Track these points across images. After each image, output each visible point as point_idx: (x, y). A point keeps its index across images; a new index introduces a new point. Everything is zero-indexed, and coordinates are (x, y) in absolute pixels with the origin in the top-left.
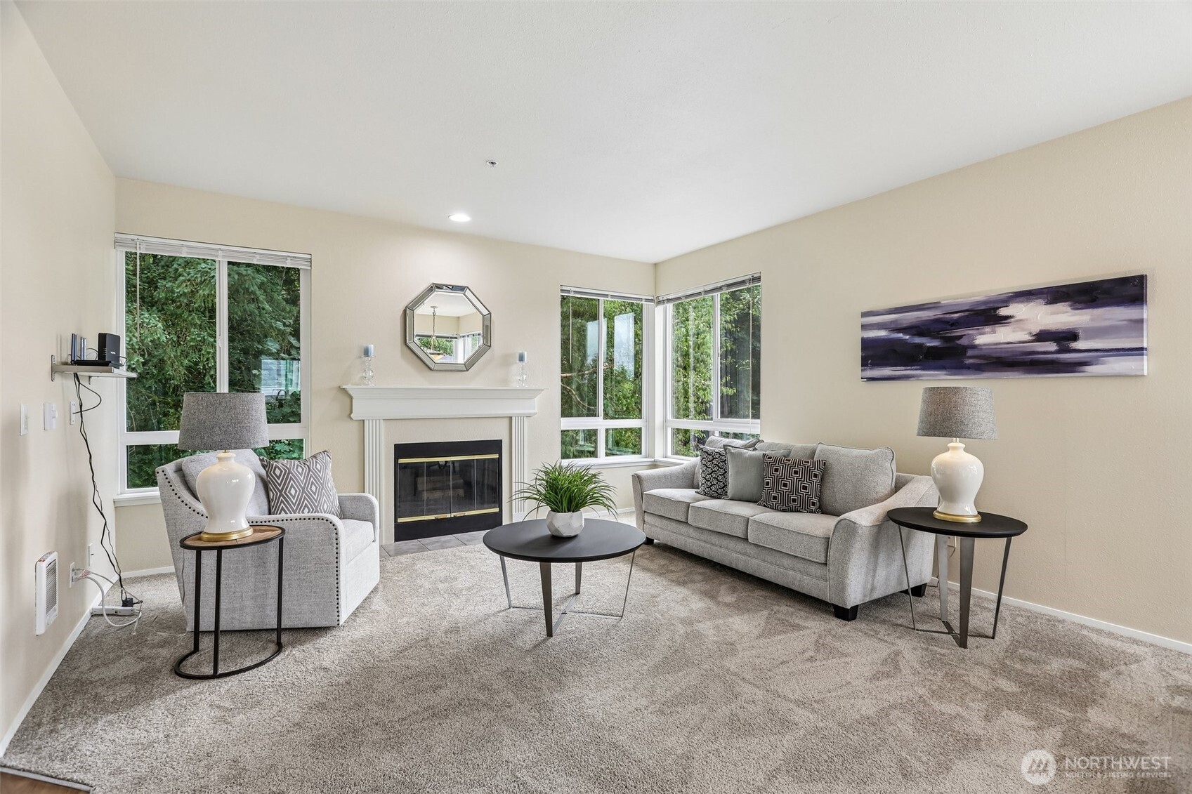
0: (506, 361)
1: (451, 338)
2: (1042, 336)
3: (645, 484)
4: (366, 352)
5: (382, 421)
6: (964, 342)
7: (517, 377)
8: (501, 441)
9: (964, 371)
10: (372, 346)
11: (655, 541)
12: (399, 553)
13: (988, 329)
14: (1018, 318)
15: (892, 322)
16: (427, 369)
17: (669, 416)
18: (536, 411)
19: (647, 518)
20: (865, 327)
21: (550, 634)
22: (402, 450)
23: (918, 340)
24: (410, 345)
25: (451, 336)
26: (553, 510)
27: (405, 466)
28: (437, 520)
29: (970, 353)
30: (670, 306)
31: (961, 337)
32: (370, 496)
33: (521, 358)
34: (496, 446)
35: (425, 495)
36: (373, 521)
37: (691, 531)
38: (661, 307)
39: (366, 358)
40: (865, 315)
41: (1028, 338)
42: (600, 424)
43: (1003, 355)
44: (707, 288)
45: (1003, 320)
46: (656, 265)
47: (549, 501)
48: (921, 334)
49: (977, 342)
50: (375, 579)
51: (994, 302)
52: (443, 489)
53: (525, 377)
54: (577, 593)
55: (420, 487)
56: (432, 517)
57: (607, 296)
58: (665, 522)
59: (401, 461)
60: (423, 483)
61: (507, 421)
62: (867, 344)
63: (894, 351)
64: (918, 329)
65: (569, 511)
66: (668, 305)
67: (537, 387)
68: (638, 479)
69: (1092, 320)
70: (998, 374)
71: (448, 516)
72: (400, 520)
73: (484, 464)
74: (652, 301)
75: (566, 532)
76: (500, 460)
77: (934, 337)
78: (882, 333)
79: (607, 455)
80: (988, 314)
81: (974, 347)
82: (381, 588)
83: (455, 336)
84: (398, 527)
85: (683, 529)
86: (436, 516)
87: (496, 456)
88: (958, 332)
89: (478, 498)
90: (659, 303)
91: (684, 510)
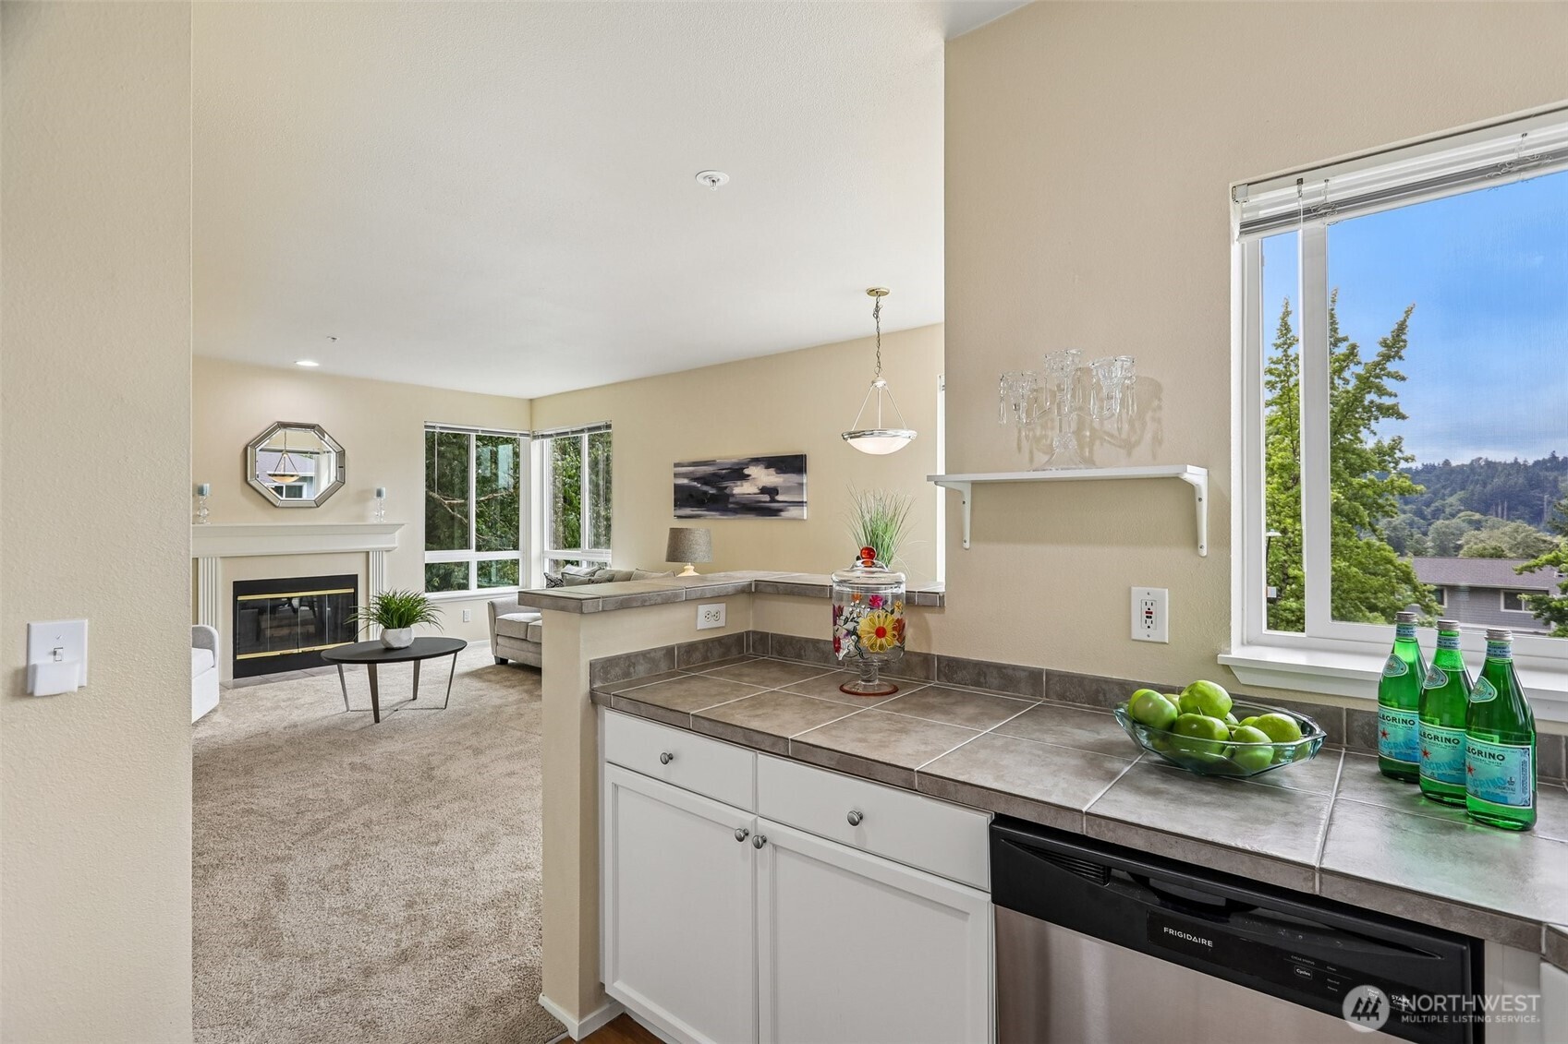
0: (362, 497)
1: (311, 453)
2: (764, 490)
3: (498, 610)
4: (200, 491)
5: (218, 559)
6: (727, 491)
7: (376, 513)
8: (357, 575)
9: (729, 513)
10: (208, 485)
11: (510, 661)
12: (236, 687)
13: (739, 483)
14: (753, 476)
15: (692, 473)
16: (272, 507)
17: (547, 548)
18: (395, 546)
19: (500, 640)
20: (676, 475)
21: (377, 720)
22: (240, 587)
23: (705, 488)
24: (251, 483)
25: (312, 450)
26: (387, 628)
27: (245, 605)
28: (282, 656)
29: (731, 500)
30: (548, 443)
31: (726, 487)
32: (209, 627)
33: (379, 494)
34: (351, 581)
35: (268, 633)
36: (212, 648)
37: (530, 645)
38: (537, 442)
39: (201, 497)
40: (676, 465)
41: (757, 491)
42: (472, 556)
43: (746, 502)
44: (574, 429)
45: (745, 477)
46: (531, 400)
47: (380, 620)
48: (706, 483)
49: (734, 492)
50: (216, 702)
51: (742, 464)
52: (290, 626)
53: (383, 512)
54: (415, 699)
55: (263, 625)
56: (278, 653)
57: (477, 431)
58: (512, 641)
59: (240, 598)
60: (266, 621)
61: (364, 555)
62: (678, 488)
63: (691, 496)
64: (704, 480)
65: (399, 627)
66: (545, 440)
67: (400, 522)
68: (492, 606)
69: (784, 481)
70: (744, 516)
71: (295, 651)
72: (239, 657)
73: (337, 599)
74: (528, 435)
75: (396, 645)
76: (355, 595)
77: (713, 487)
78: (685, 481)
79: (479, 587)
80: (738, 473)
81: (733, 495)
82: (220, 709)
83: (316, 450)
84: (237, 664)
85: (524, 645)
86: (282, 652)
87: (352, 591)
88: (725, 484)
89: (331, 633)
90: (535, 437)
91: (524, 629)
